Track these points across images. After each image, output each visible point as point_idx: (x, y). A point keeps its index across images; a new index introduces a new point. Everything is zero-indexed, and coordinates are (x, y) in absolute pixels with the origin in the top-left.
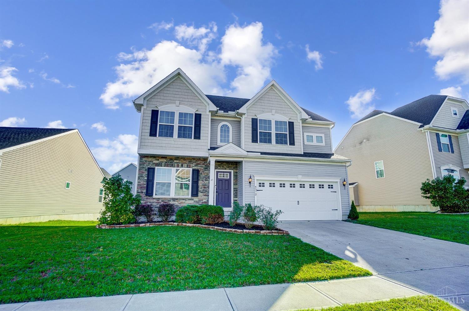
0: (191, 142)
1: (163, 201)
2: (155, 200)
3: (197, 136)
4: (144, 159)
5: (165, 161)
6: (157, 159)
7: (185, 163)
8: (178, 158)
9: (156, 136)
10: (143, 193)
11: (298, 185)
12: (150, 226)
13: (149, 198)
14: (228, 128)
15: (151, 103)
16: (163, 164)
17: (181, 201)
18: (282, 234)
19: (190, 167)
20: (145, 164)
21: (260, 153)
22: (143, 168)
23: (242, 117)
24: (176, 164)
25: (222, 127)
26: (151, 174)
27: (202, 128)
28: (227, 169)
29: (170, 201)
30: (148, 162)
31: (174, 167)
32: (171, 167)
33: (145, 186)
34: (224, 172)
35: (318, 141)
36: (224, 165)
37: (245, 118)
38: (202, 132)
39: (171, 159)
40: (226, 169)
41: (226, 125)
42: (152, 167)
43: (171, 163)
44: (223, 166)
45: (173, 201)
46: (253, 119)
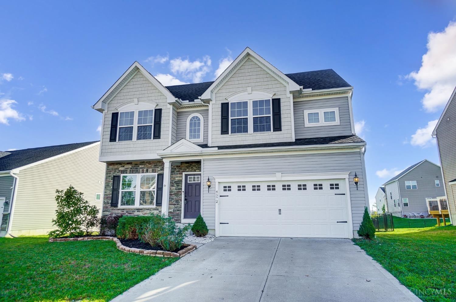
0: (151, 142)
1: (127, 212)
2: (120, 211)
3: (157, 135)
4: (111, 167)
5: (130, 166)
6: (123, 165)
7: (150, 168)
8: (143, 162)
9: (115, 141)
10: (109, 203)
11: (279, 187)
12: (89, 240)
13: (114, 209)
14: (199, 120)
15: (111, 105)
16: (128, 170)
17: (146, 211)
18: (169, 256)
19: (155, 172)
20: (112, 172)
21: (217, 148)
22: (110, 176)
23: (209, 104)
24: (141, 169)
25: (191, 120)
26: (116, 182)
27: (162, 125)
28: (197, 171)
29: (135, 212)
30: (115, 169)
31: (139, 173)
32: (136, 173)
33: (111, 196)
34: (194, 175)
35: (326, 119)
36: (193, 166)
37: (213, 104)
38: (162, 129)
39: (136, 164)
40: (195, 171)
41: (197, 117)
42: (118, 174)
43: (136, 168)
44: (192, 168)
45: (137, 212)
46: (222, 104)
